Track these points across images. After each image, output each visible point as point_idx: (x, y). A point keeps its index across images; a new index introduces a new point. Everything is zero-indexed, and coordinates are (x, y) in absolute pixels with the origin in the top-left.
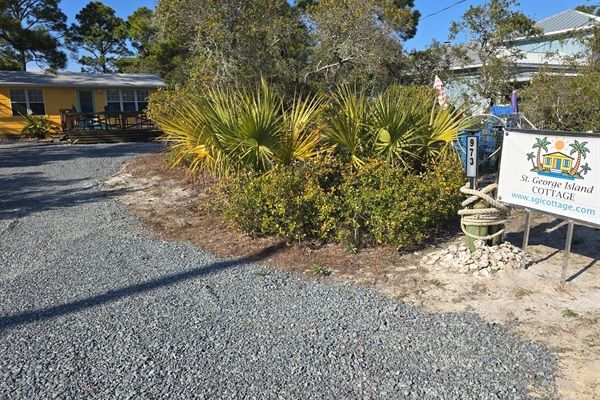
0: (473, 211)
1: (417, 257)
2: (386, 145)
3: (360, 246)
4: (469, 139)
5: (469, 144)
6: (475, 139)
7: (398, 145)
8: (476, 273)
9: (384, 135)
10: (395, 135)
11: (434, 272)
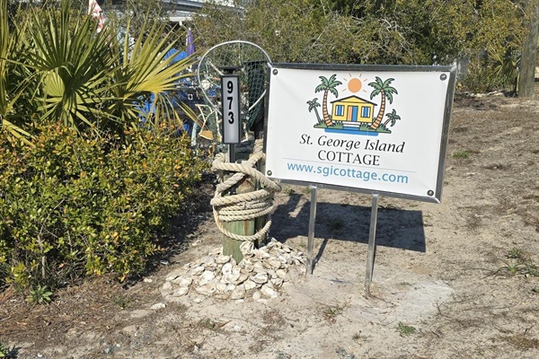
0: (238, 197)
1: (152, 286)
2: (59, 100)
3: (53, 285)
4: (226, 81)
5: (226, 89)
6: (234, 81)
7: (79, 101)
8: (256, 295)
9: (53, 83)
10: (72, 84)
11: (196, 307)
